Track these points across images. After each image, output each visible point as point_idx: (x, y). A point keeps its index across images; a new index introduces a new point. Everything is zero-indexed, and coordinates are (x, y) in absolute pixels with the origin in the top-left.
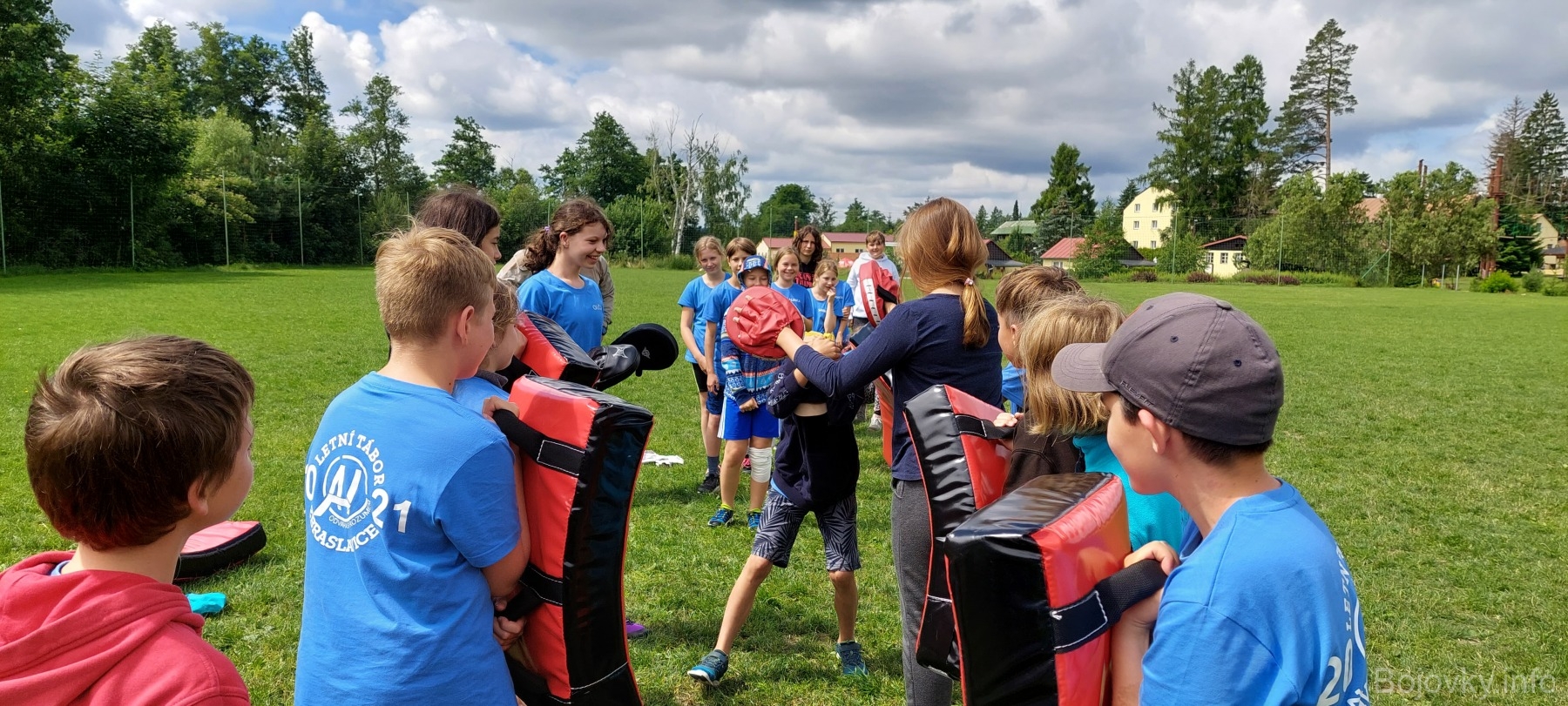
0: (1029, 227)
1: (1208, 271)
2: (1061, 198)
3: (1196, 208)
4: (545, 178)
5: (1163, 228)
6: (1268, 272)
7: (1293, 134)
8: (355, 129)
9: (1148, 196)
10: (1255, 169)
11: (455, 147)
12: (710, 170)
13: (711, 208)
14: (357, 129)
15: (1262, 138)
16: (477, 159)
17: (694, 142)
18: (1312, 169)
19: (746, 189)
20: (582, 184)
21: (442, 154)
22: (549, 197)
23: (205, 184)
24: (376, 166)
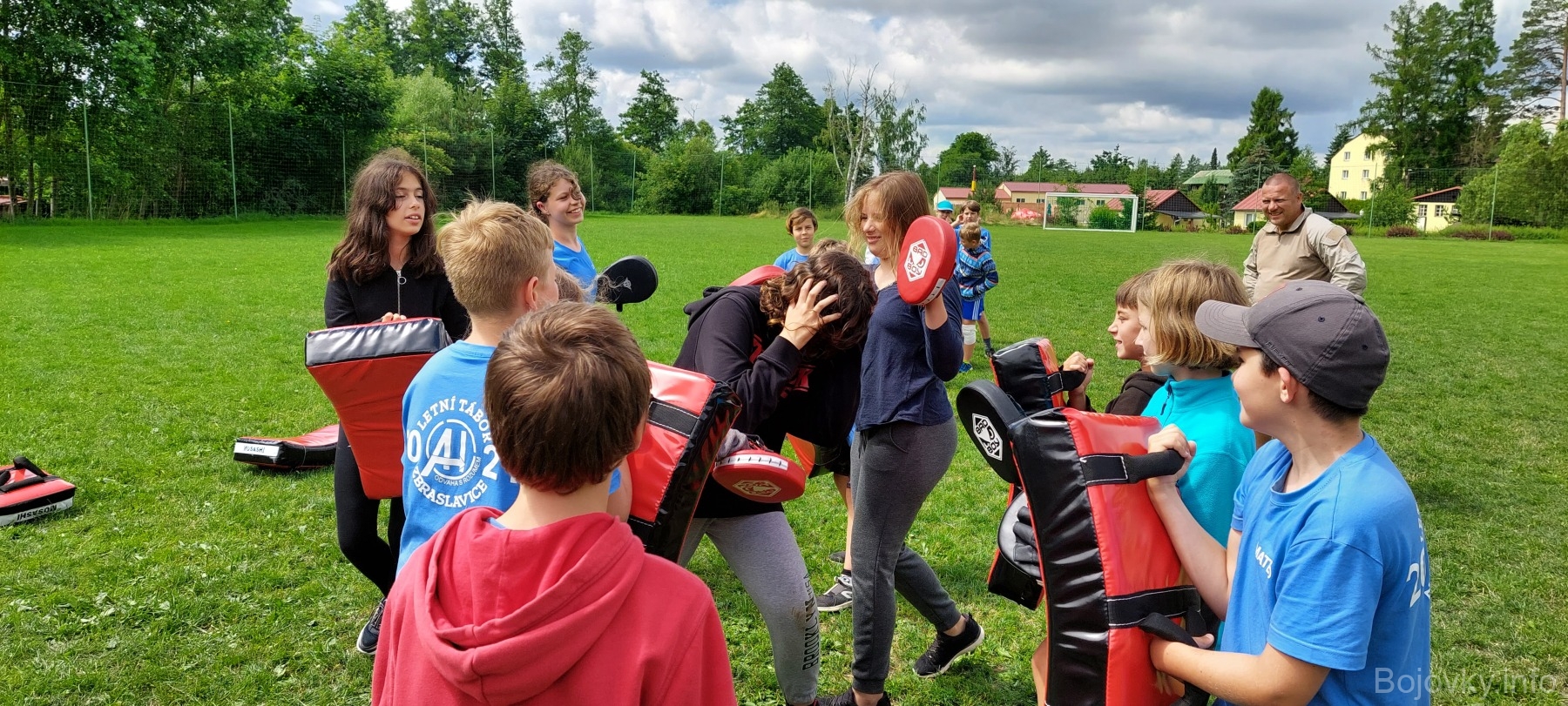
0: (1224, 176)
1: (1420, 225)
2: (1260, 146)
3: (1412, 157)
4: (726, 129)
5: (1373, 178)
6: (1480, 226)
7: (1523, 76)
8: (548, 84)
9: (1360, 143)
10: (1482, 114)
11: (641, 100)
12: (886, 119)
13: (887, 158)
14: (551, 83)
15: (1490, 81)
16: (661, 112)
17: (871, 91)
18: (1545, 114)
19: (923, 139)
20: (761, 135)
21: (629, 107)
22: (726, 148)
23: (408, 138)
24: (566, 120)
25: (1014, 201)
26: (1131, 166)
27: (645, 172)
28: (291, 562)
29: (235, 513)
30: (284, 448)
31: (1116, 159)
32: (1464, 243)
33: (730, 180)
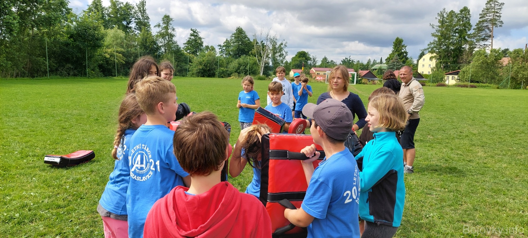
0: (384, 66)
1: (447, 83)
2: (396, 56)
3: (444, 60)
4: (220, 49)
5: (432, 67)
6: (466, 83)
7: (479, 35)
8: (159, 33)
9: (428, 56)
10: (466, 47)
11: (190, 38)
12: (274, 46)
13: (274, 59)
14: (159, 32)
15: (469, 36)
16: (197, 43)
17: (269, 37)
18: (486, 47)
19: (286, 53)
20: (232, 51)
21: (186, 41)
22: (220, 55)
23: (109, 50)
24: (165, 45)
25: (316, 74)
26: (354, 63)
27: (192, 63)
28: (63, 199)
29: (44, 182)
30: (62, 159)
31: (350, 60)
32: (460, 88)
33: (221, 66)
